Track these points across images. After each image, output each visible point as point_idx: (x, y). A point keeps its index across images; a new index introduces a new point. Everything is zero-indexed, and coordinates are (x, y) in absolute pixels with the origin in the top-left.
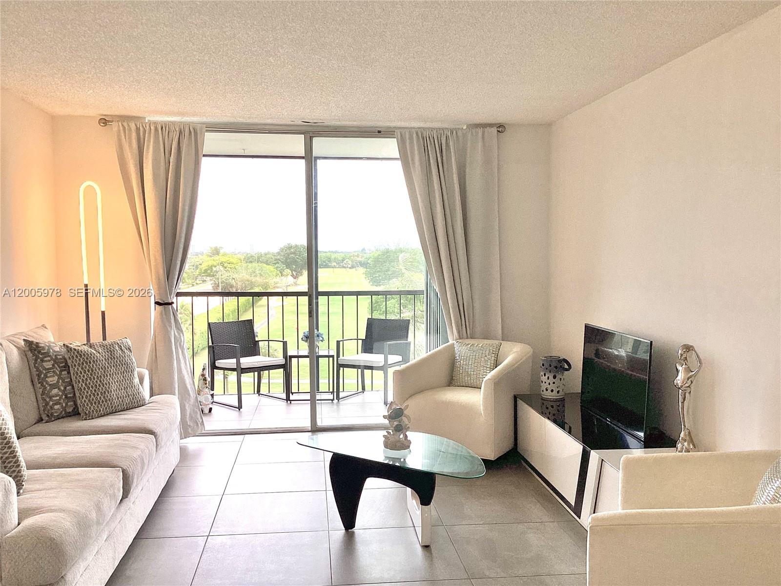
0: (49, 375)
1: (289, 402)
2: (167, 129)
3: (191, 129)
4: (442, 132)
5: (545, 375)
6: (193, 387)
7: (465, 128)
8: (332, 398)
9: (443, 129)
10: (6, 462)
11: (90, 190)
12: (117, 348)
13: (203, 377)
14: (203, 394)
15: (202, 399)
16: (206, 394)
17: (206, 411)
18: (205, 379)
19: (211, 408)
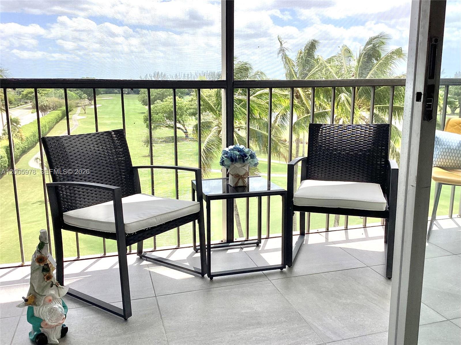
1: (207, 278)
13: (42, 265)
14: (44, 301)
15: (42, 313)
16: (50, 300)
17: (53, 340)
18: (46, 267)
19: (67, 328)
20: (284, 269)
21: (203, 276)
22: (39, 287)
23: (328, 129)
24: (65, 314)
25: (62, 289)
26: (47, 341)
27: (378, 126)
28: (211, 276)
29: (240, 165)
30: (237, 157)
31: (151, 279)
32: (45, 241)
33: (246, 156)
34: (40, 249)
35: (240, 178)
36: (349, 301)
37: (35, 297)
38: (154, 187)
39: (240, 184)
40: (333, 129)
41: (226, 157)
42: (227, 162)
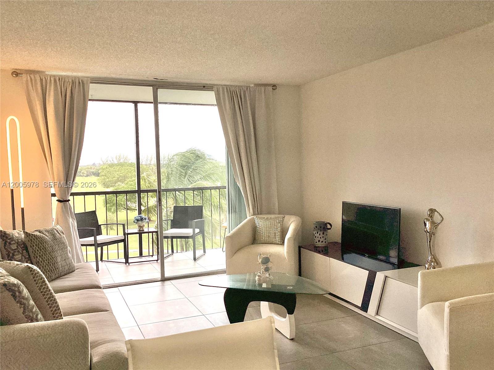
0: (15, 254)
1: (127, 264)
2: (63, 80)
3: (80, 81)
4: (241, 88)
5: (318, 233)
6: (82, 258)
7: (253, 85)
8: (157, 259)
9: (242, 86)
10: (54, 313)
11: (13, 122)
12: (56, 232)
28: (129, 263)
29: (141, 222)
35: (141, 227)
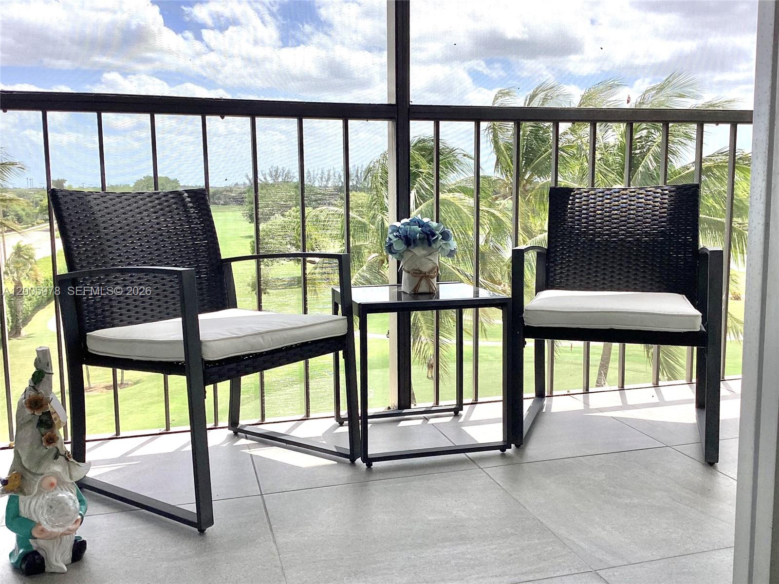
13: (38, 413)
14: (40, 486)
15: (34, 509)
16: (52, 485)
17: (56, 564)
18: (45, 418)
19: (84, 543)
20: (508, 451)
21: (353, 461)
22: (31, 456)
23: (585, 196)
24: (80, 514)
25: (77, 466)
26: (44, 567)
27: (678, 189)
28: (369, 461)
29: (424, 252)
30: (418, 235)
31: (254, 468)
32: (47, 369)
33: (434, 235)
34: (35, 384)
35: (422, 277)
36: (636, 501)
37: (22, 477)
38: (263, 301)
39: (423, 288)
40: (593, 197)
41: (396, 236)
42: (399, 246)
